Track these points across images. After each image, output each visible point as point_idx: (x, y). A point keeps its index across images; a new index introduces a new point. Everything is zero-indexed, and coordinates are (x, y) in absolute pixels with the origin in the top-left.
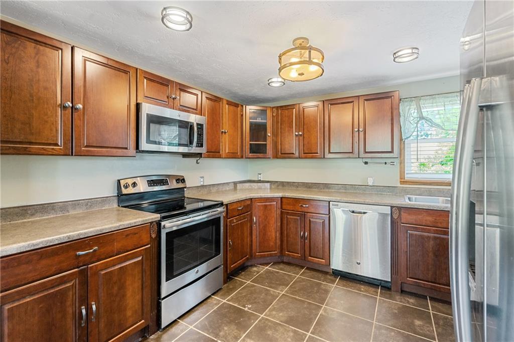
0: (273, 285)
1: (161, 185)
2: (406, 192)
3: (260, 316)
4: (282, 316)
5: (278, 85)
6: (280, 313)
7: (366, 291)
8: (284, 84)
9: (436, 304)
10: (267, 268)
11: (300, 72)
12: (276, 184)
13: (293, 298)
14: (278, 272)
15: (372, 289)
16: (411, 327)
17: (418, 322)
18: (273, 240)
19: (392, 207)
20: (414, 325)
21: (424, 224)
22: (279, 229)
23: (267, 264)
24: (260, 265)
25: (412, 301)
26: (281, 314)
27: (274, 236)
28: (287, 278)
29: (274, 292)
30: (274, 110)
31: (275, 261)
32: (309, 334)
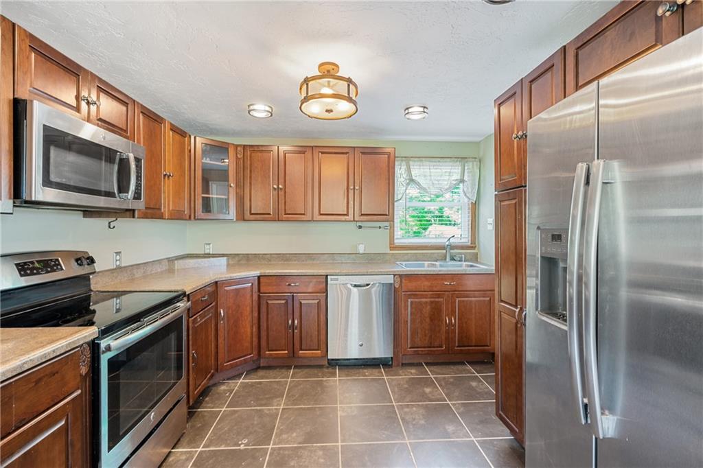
0: (263, 402)
1: (48, 272)
2: (396, 258)
3: (268, 448)
4: (297, 436)
5: (263, 115)
6: (292, 433)
7: (371, 375)
8: (271, 116)
9: (433, 368)
10: (241, 380)
11: (329, 108)
12: (237, 258)
13: (296, 409)
14: (260, 383)
15: (375, 371)
16: (424, 397)
17: (428, 390)
18: (249, 339)
19: (394, 275)
20: (426, 394)
21: (422, 290)
22: (255, 321)
23: (238, 376)
24: (228, 379)
25: (413, 371)
26: (295, 434)
27: (249, 334)
28: (276, 387)
29: (269, 409)
30: (239, 148)
31: (248, 369)
32: (340, 444)
